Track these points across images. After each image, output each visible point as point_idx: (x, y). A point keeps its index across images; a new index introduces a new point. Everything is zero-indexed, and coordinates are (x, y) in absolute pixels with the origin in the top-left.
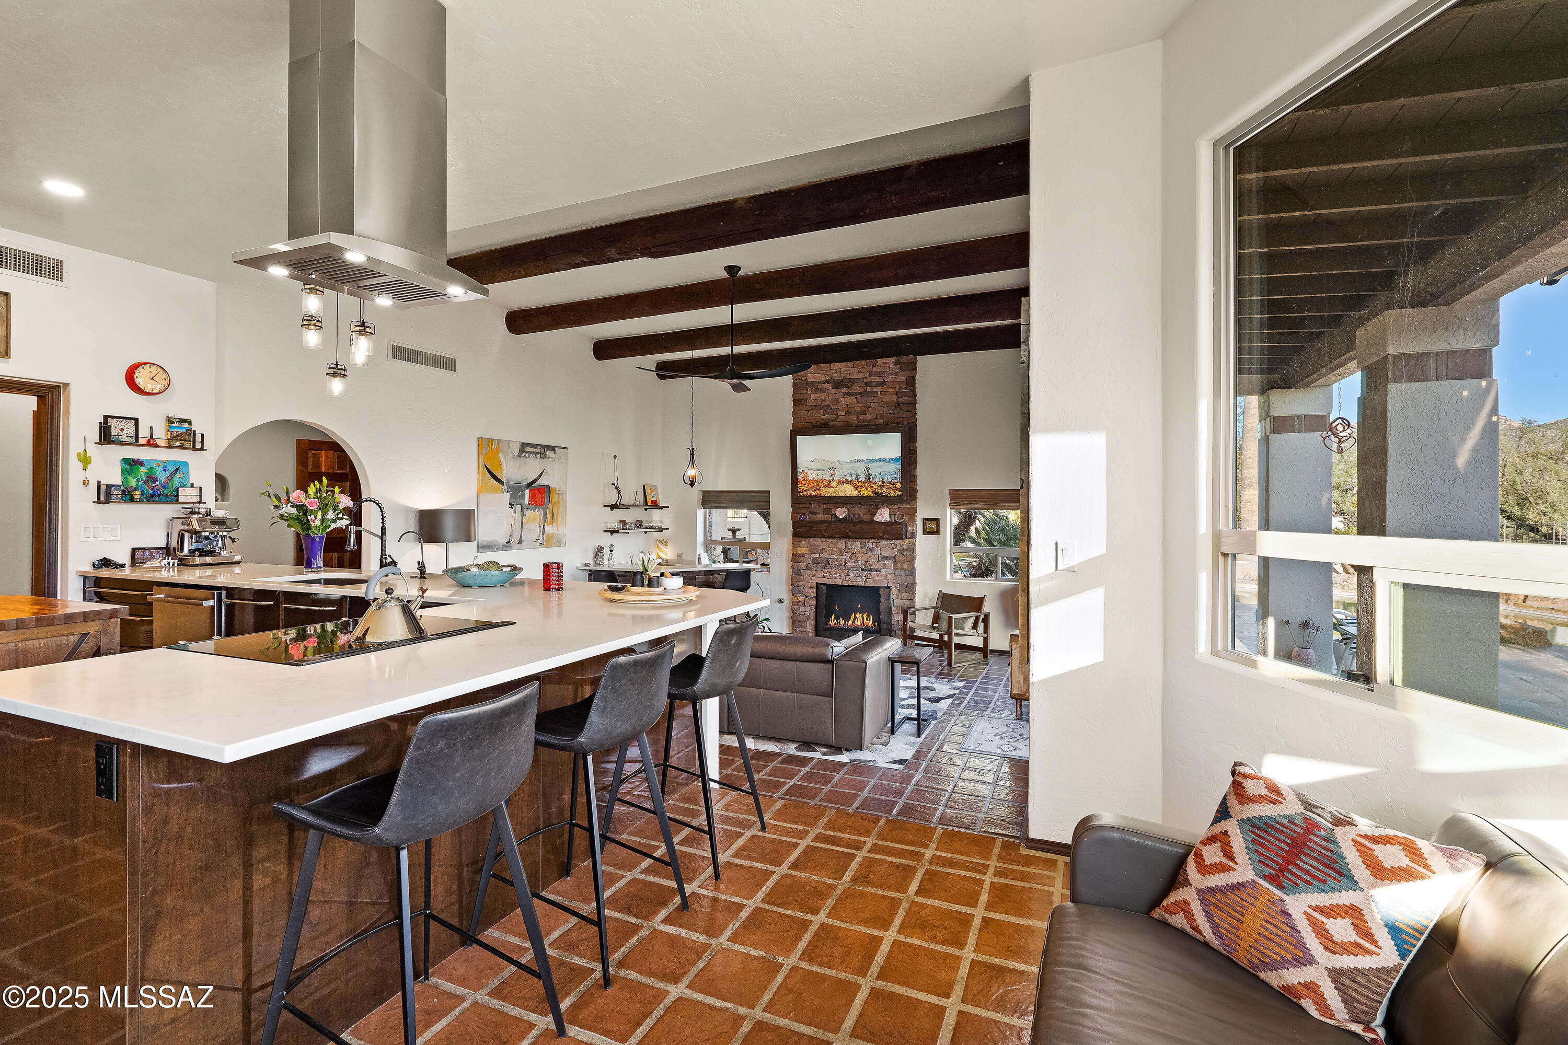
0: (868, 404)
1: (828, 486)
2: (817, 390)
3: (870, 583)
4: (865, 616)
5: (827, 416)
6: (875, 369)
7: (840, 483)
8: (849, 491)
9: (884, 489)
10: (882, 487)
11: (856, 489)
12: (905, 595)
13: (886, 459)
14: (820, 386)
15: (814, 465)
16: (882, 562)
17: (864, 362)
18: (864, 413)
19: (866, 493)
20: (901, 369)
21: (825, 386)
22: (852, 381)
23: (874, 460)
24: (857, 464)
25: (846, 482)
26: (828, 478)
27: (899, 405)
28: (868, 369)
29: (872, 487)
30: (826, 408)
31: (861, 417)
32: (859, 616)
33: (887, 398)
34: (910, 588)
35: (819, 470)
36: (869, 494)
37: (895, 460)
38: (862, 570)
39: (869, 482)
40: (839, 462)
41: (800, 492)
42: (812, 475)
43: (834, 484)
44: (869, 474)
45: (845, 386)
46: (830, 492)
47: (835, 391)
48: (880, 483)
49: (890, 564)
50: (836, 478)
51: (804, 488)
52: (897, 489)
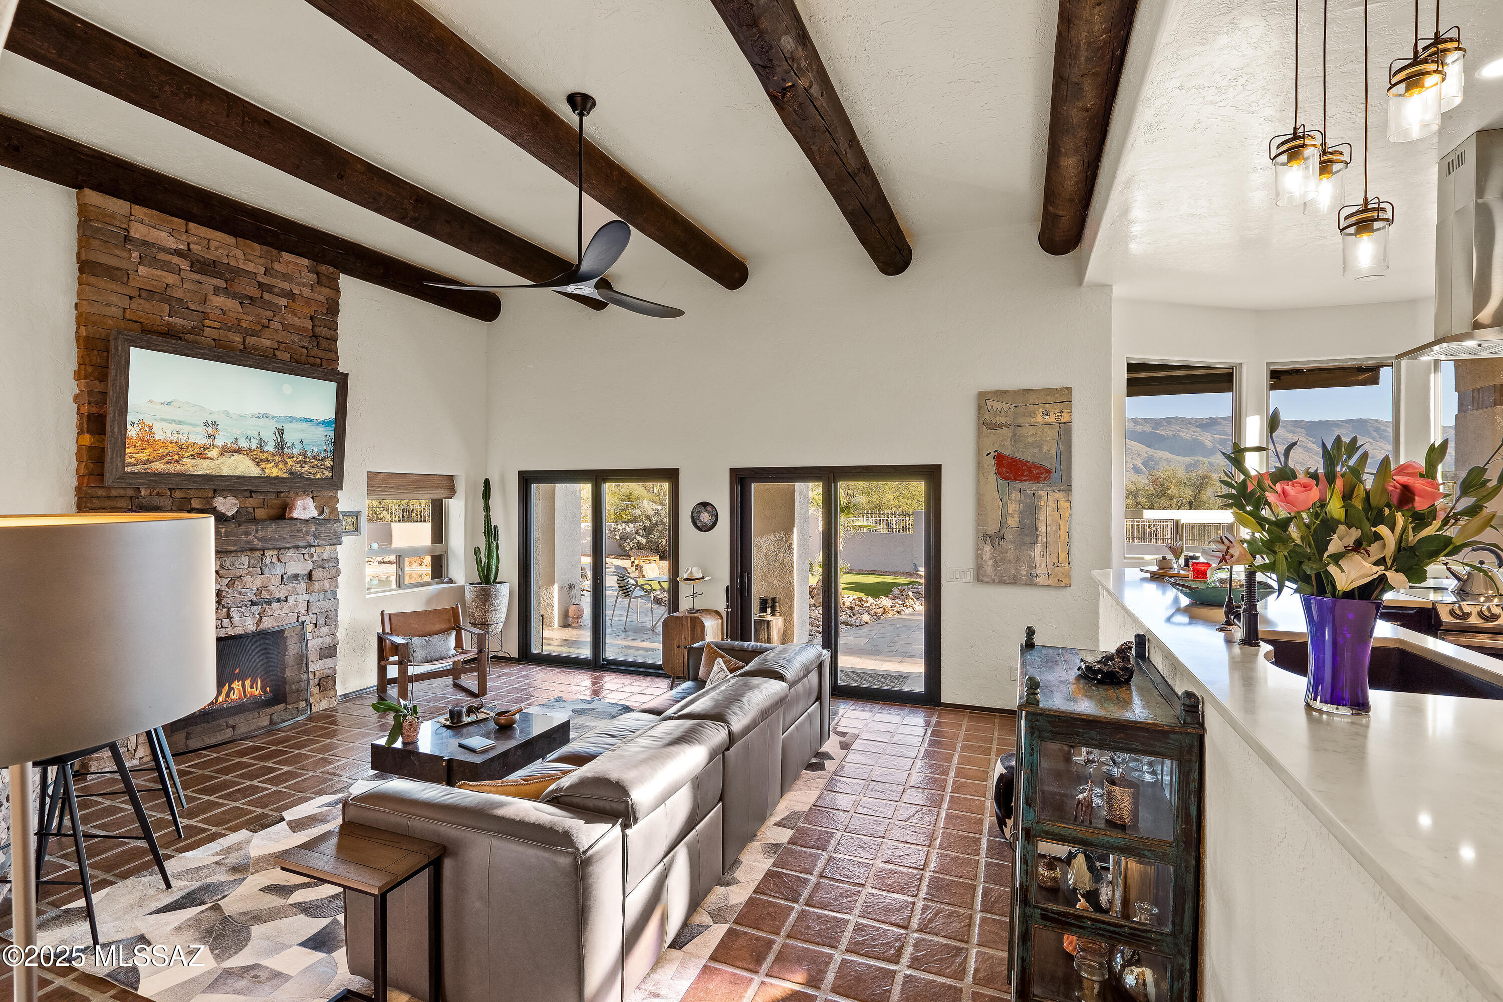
0: (265, 322)
1: (201, 455)
2: (154, 262)
3: (268, 624)
4: (248, 683)
5: (174, 320)
6: (277, 266)
7: (226, 451)
8: (244, 467)
9: (306, 468)
10: (302, 463)
11: (258, 464)
12: (324, 630)
13: (312, 420)
14: (162, 256)
15: (168, 413)
16: (289, 586)
17: (256, 246)
18: (255, 334)
19: (276, 473)
20: (319, 282)
21: (176, 260)
22: (238, 272)
23: (292, 419)
24: (261, 422)
25: (239, 451)
26: (200, 439)
27: (315, 336)
28: (262, 261)
29: (286, 463)
30: (178, 306)
31: (251, 340)
32: (237, 685)
33: (297, 321)
34: (330, 618)
35: (180, 423)
36: (280, 474)
37: (325, 423)
38: (253, 604)
39: (282, 454)
40: (227, 414)
41: (129, 465)
42: (163, 431)
43: (213, 453)
44: (282, 441)
45: (219, 276)
46: (203, 467)
47: (197, 277)
48: (301, 458)
49: (302, 586)
50: (219, 442)
51: (143, 456)
52: (327, 468)
